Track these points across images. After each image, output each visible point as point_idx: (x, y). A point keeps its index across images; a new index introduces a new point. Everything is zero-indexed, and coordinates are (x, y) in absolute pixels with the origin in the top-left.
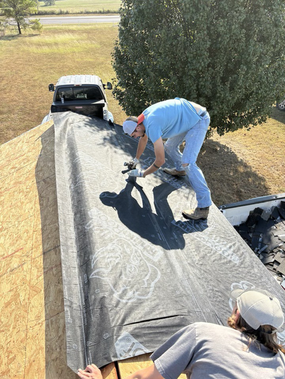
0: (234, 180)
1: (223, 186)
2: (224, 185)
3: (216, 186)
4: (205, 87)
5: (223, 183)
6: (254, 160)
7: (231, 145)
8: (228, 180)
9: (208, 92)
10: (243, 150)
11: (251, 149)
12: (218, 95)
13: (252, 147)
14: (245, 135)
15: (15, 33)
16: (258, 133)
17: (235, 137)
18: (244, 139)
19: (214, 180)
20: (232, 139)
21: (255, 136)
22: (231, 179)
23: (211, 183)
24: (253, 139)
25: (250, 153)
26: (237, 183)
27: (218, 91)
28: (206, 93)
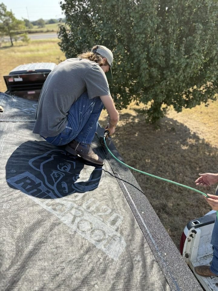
0: (197, 162)
1: (185, 169)
2: (187, 169)
3: (177, 170)
4: (156, 55)
5: (185, 166)
6: (214, 137)
7: (189, 123)
8: (190, 161)
9: (160, 60)
10: (202, 128)
11: (210, 126)
12: (172, 62)
13: (211, 124)
14: (201, 112)
15: (8, 44)
16: (214, 110)
17: (191, 115)
18: (201, 116)
19: (175, 163)
20: (189, 117)
21: (212, 113)
22: (193, 160)
23: (172, 166)
24: (210, 116)
25: (209, 130)
26: (200, 165)
27: (170, 57)
28: (158, 61)
